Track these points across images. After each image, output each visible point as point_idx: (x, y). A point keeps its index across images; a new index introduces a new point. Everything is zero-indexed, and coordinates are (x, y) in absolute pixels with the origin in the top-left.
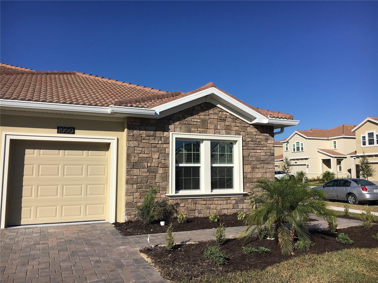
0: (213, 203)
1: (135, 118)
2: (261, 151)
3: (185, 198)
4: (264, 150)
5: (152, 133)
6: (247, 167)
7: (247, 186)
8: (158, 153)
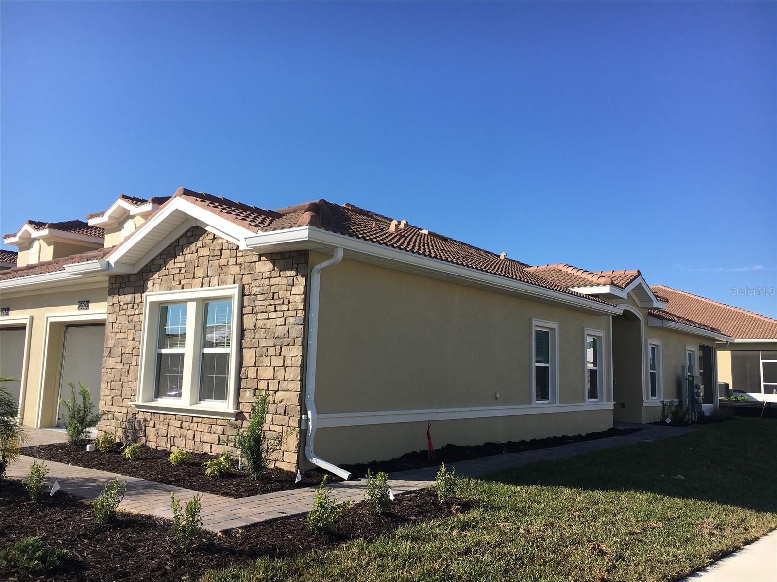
0: (191, 427)
1: (116, 276)
2: (278, 314)
3: (156, 411)
4: (282, 313)
5: (128, 298)
6: (248, 355)
7: (247, 397)
8: (134, 331)
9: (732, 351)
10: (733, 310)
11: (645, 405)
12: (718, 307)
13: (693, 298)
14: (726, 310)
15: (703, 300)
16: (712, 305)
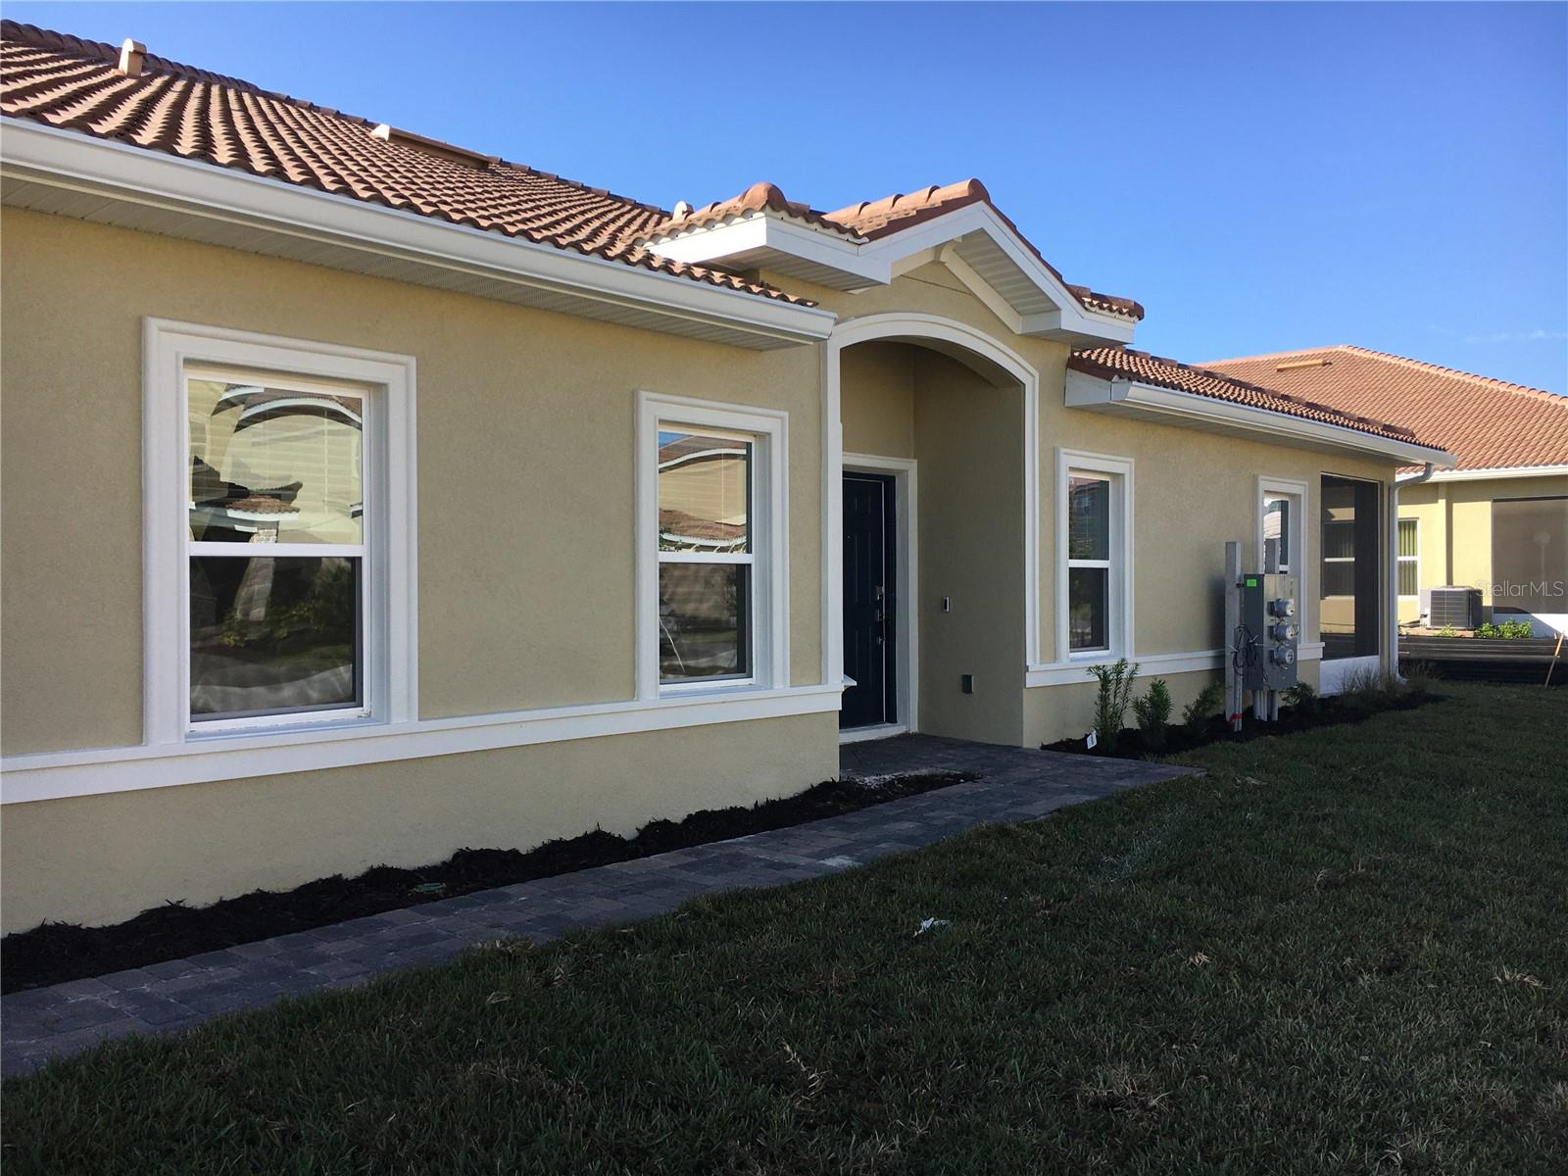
9: (1495, 501)
10: (1514, 393)
11: (1031, 680)
12: (1476, 389)
13: (1419, 370)
14: (1496, 395)
15: (1441, 373)
16: (1464, 383)
